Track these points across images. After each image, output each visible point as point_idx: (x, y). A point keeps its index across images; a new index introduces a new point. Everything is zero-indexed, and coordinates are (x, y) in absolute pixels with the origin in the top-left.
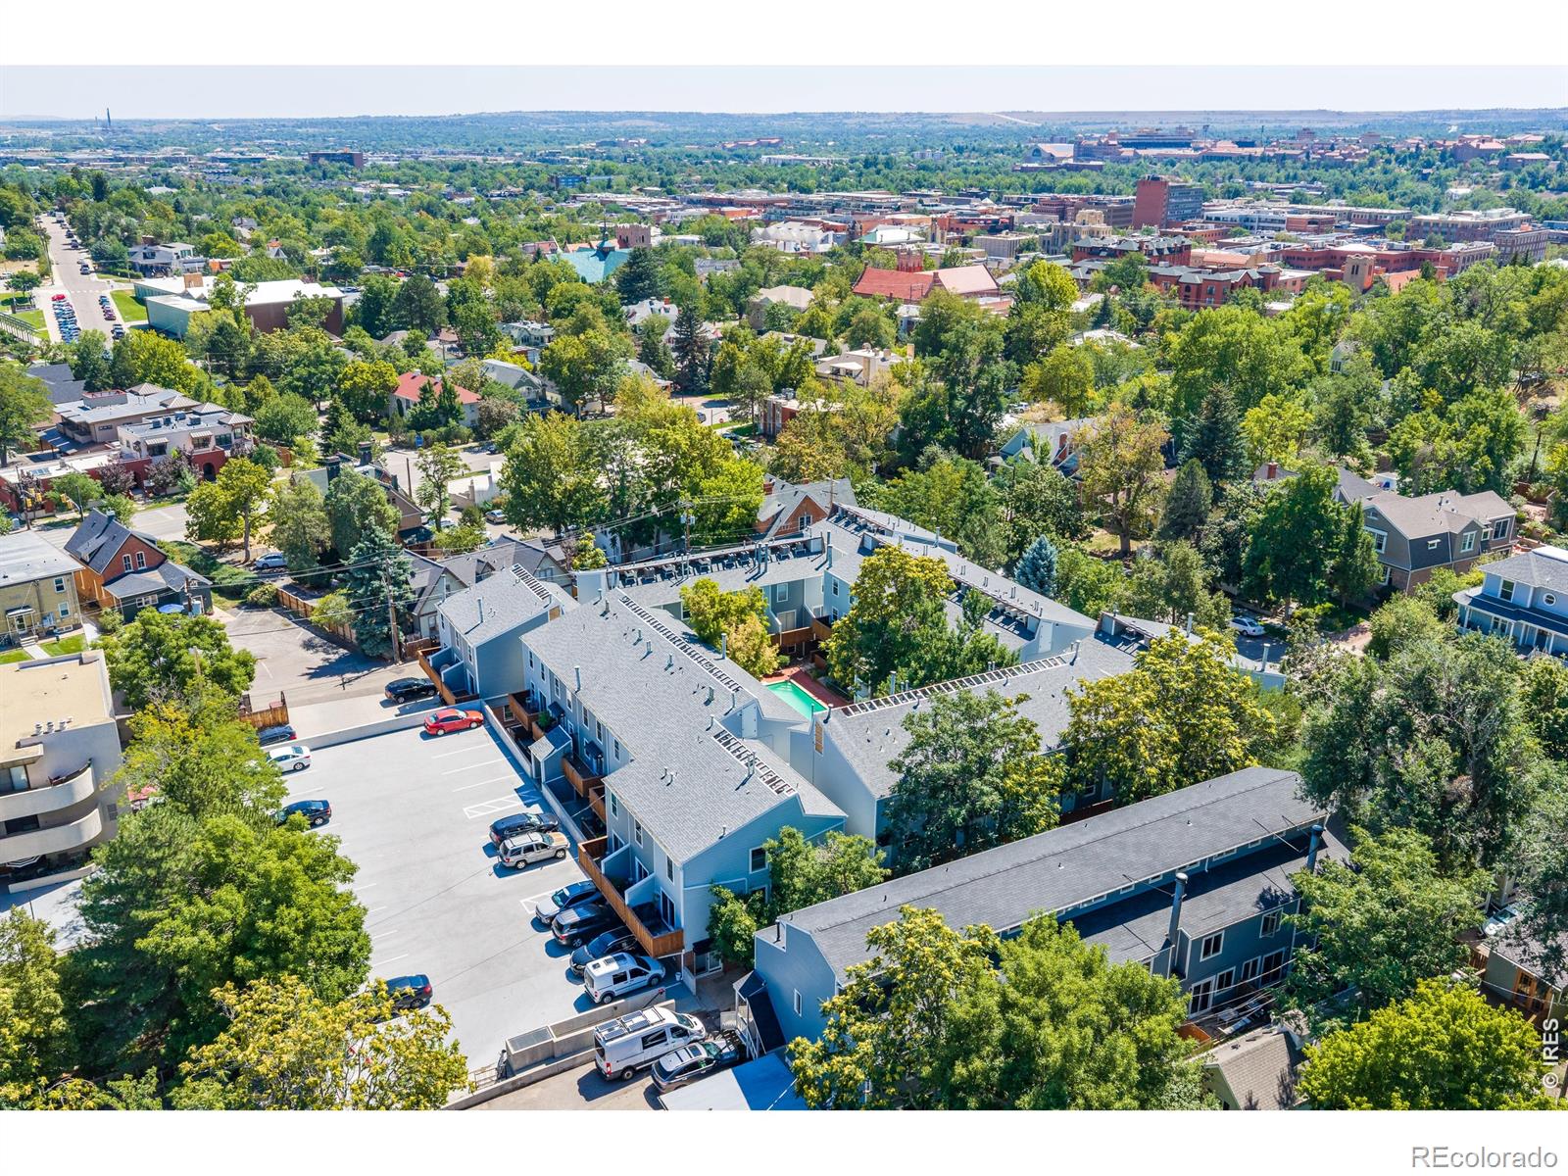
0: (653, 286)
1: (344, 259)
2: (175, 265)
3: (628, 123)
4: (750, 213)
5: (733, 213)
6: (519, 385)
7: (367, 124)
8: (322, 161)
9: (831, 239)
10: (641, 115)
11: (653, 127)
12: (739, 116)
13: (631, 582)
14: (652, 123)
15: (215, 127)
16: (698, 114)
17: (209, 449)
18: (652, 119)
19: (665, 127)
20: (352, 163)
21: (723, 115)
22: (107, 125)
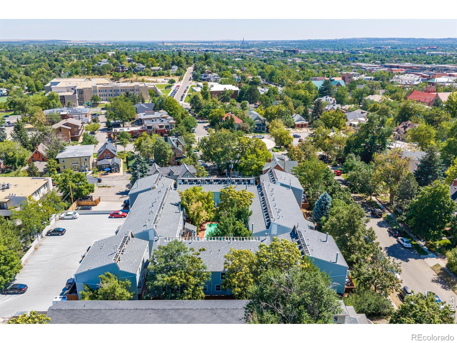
0: (329, 92)
1: (255, 79)
2: (212, 79)
3: (389, 41)
4: (402, 70)
5: (395, 70)
6: (256, 119)
7: (309, 42)
8: (287, 52)
9: (420, 80)
10: (394, 39)
11: (396, 42)
12: (428, 39)
13: (186, 183)
14: (397, 41)
15: (269, 43)
16: (414, 39)
17: (163, 129)
18: (397, 40)
19: (400, 43)
20: (295, 53)
21: (422, 39)
22: (243, 42)
